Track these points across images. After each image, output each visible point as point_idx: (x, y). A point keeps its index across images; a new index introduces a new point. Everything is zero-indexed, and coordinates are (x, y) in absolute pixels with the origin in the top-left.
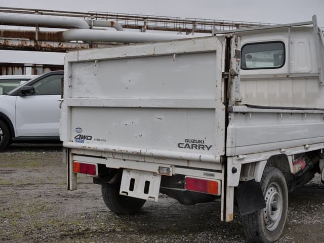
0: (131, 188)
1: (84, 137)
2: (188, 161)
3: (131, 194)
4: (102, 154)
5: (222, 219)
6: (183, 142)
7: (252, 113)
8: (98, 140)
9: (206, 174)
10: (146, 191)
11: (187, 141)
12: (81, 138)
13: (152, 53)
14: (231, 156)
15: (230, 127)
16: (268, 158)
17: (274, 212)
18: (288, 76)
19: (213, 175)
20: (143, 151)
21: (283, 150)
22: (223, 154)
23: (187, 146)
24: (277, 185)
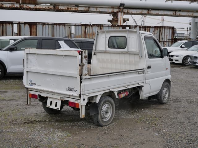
0: (51, 105)
1: (33, 84)
2: (69, 96)
3: (51, 107)
4: (40, 91)
5: (80, 117)
6: (68, 88)
7: (93, 78)
8: (38, 85)
9: (75, 100)
10: (56, 106)
11: (69, 88)
12: (32, 84)
13: (56, 54)
14: (82, 95)
15: (82, 84)
16: (102, 94)
17: (107, 114)
18: (127, 53)
19: (78, 101)
20: (54, 91)
21: (111, 90)
22: (80, 94)
23: (69, 90)
24: (109, 103)
